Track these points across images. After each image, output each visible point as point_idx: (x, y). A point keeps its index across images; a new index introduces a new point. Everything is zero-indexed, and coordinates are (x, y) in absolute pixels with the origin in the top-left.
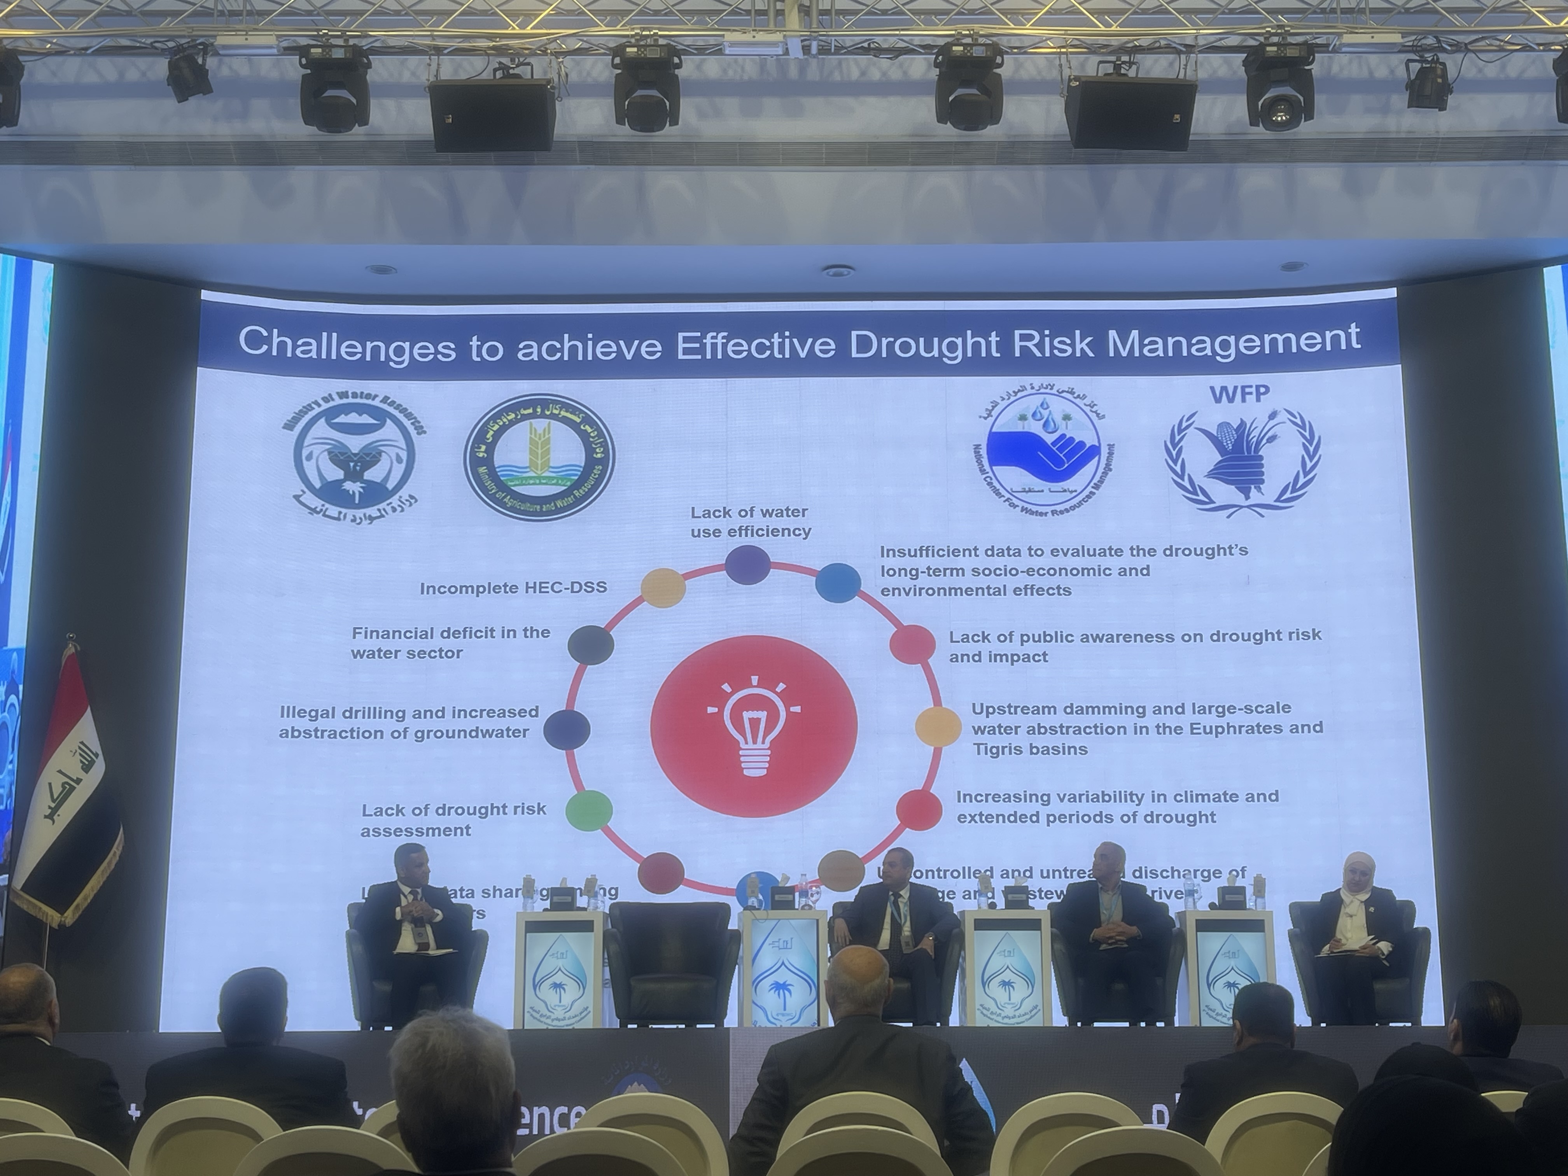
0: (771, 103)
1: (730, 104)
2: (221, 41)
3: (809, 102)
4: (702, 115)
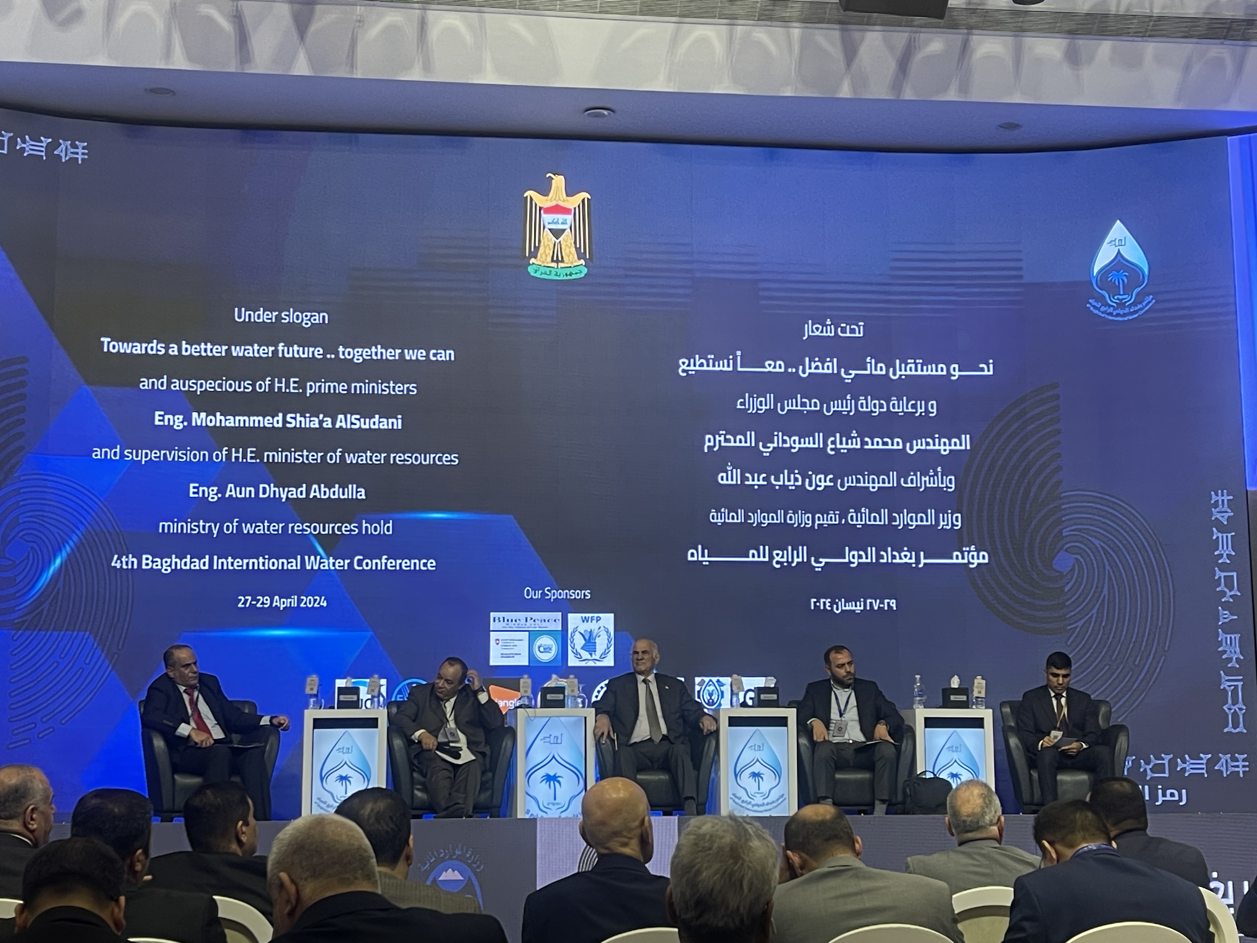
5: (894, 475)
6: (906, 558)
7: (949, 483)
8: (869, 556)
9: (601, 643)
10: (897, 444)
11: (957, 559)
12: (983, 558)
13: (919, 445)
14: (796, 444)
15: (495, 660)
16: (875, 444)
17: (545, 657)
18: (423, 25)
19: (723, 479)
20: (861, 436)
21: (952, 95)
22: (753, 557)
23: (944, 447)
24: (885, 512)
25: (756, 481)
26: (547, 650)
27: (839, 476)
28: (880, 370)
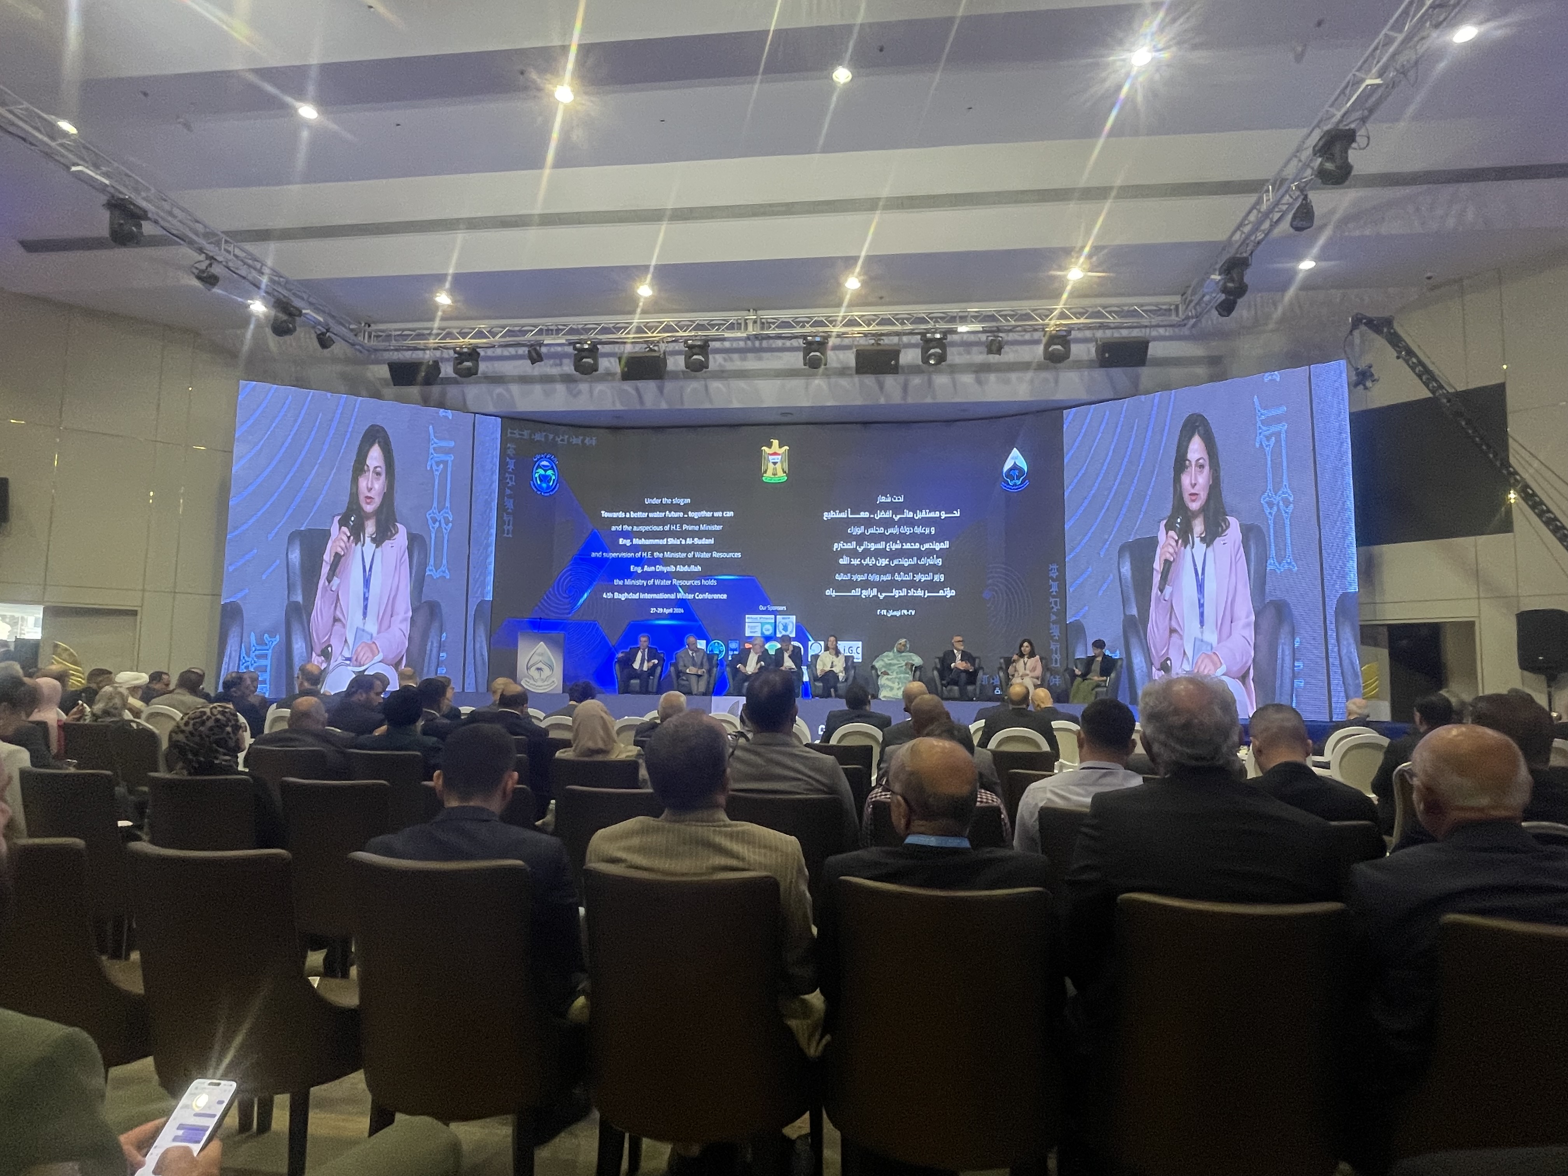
0: (750, 355)
1: (735, 356)
2: (545, 342)
3: (764, 355)
4: (725, 360)
5: (915, 559)
6: (920, 593)
7: (939, 562)
8: (903, 593)
9: (790, 628)
10: (917, 546)
11: (941, 593)
12: (953, 593)
13: (927, 546)
14: (873, 546)
15: (748, 633)
16: (908, 546)
17: (767, 633)
18: (706, 387)
19: (841, 561)
20: (902, 543)
21: (929, 400)
22: (853, 593)
23: (938, 547)
24: (911, 574)
25: (856, 562)
26: (768, 630)
27: (891, 560)
28: (911, 515)
